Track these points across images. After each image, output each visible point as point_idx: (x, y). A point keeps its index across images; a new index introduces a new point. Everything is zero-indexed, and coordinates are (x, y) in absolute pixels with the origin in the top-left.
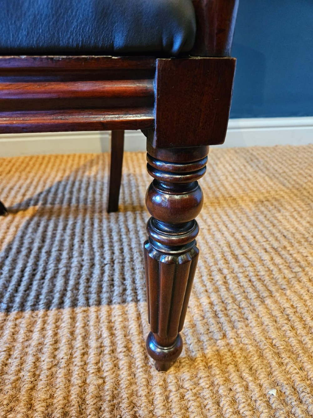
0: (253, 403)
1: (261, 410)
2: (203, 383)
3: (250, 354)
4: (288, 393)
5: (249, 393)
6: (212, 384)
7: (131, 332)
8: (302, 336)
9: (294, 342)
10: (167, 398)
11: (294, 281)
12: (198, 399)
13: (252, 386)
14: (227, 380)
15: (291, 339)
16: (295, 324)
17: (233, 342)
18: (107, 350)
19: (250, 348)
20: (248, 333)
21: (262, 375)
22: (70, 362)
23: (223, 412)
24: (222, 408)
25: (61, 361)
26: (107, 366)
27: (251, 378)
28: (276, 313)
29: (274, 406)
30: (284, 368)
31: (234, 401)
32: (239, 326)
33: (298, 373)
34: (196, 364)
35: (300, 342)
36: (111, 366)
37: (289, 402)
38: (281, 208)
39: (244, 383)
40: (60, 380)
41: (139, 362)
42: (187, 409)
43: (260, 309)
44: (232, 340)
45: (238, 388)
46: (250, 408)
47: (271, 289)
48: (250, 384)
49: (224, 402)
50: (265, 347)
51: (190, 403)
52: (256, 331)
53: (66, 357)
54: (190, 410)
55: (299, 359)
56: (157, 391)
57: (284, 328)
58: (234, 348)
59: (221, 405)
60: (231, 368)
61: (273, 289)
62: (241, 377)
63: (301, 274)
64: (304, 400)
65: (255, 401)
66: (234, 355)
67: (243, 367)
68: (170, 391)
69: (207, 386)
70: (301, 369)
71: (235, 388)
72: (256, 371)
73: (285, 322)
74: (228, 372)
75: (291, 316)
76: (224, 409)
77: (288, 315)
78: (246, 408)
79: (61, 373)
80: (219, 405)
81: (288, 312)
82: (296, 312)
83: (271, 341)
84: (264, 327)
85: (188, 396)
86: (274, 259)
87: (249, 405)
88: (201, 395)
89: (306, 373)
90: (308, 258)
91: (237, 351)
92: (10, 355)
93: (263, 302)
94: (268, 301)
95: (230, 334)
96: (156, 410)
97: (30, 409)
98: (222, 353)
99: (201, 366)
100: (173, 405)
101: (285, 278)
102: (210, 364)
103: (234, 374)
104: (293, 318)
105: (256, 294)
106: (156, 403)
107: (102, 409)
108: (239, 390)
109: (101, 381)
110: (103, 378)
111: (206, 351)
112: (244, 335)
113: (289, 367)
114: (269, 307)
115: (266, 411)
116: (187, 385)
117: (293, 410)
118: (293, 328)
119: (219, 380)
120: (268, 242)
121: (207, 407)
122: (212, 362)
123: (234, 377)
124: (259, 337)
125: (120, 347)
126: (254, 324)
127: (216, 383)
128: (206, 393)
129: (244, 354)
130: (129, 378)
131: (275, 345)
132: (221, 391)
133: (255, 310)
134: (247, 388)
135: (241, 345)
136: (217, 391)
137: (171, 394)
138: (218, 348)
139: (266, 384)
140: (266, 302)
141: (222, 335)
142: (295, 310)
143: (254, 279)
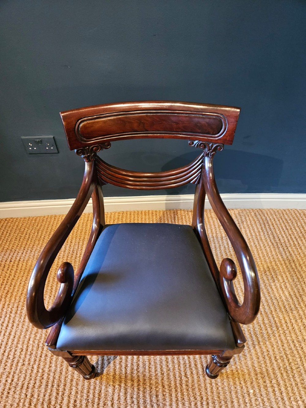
0: (243, 394)
1: (246, 397)
2: (225, 384)
3: (245, 373)
4: (257, 392)
5: (242, 390)
6: (229, 384)
7: (196, 357)
8: (268, 367)
9: (264, 370)
10: (212, 388)
11: (271, 336)
12: (223, 390)
13: (244, 387)
14: (235, 384)
15: (263, 368)
16: (267, 361)
17: (239, 367)
18: (188, 366)
19: (246, 371)
20: (246, 363)
21: (249, 384)
22: (174, 369)
23: (232, 396)
24: (232, 395)
25: (171, 368)
26: (189, 373)
27: (244, 384)
28: (260, 354)
29: (251, 396)
30: (258, 381)
31: (236, 392)
32: (242, 360)
33: (263, 384)
34: (223, 375)
35: (267, 370)
36: (190, 373)
37: (257, 395)
38: (275, 279)
39: (241, 386)
40: (172, 377)
41: (201, 373)
42: (219, 393)
43: (253, 351)
44: (238, 366)
45: (238, 388)
46: (242, 396)
47: (259, 340)
48: (243, 386)
49: (233, 393)
50: (252, 371)
51: (220, 391)
52: (249, 363)
53: (172, 367)
54: (220, 394)
55: (265, 378)
56: (208, 385)
57: (261, 362)
58: (239, 370)
59: (232, 393)
60: (237, 379)
61: (260, 339)
62: (240, 383)
63: (276, 332)
64: (263, 395)
65: (245, 393)
66: (238, 374)
67: (241, 379)
68: (213, 386)
69: (227, 385)
70: (265, 382)
71: (237, 387)
72: (247, 381)
73: (263, 359)
74: (235, 380)
75: (266, 356)
76: (233, 395)
77: (265, 355)
78: (241, 396)
79: (171, 374)
80: (231, 394)
81: (265, 354)
82: (269, 354)
83: (255, 368)
84: (253, 361)
85: (220, 388)
86: (264, 319)
87: (242, 395)
88: (225, 388)
89: (266, 384)
90: (282, 321)
91: (240, 371)
92: (150, 363)
93: (254, 347)
94: (257, 347)
95: (238, 363)
96: (208, 393)
97: (163, 387)
98: (234, 372)
99: (225, 377)
100: (214, 391)
101: (268, 333)
102: (229, 376)
103: (237, 382)
104: (267, 358)
105: (252, 342)
106: (208, 390)
107: (189, 390)
108: (239, 388)
109: (187, 379)
110: (188, 378)
111: (228, 370)
112: (244, 364)
113: (260, 381)
114: (257, 350)
115: (248, 398)
116: (219, 384)
117: (258, 399)
118: (265, 362)
119: (231, 383)
120: (263, 306)
121: (227, 393)
122: (230, 376)
123: (238, 383)
124: (250, 366)
125: (193, 365)
126: (248, 359)
127: (230, 384)
128: (226, 388)
129: (243, 373)
130: (197, 379)
131: (256, 370)
132: (232, 388)
133: (250, 351)
134: (242, 388)
135: (242, 369)
136: (231, 388)
137: (214, 387)
138: (232, 369)
139: (250, 387)
140: (256, 348)
141: (234, 363)
142: (268, 353)
143: (252, 333)
